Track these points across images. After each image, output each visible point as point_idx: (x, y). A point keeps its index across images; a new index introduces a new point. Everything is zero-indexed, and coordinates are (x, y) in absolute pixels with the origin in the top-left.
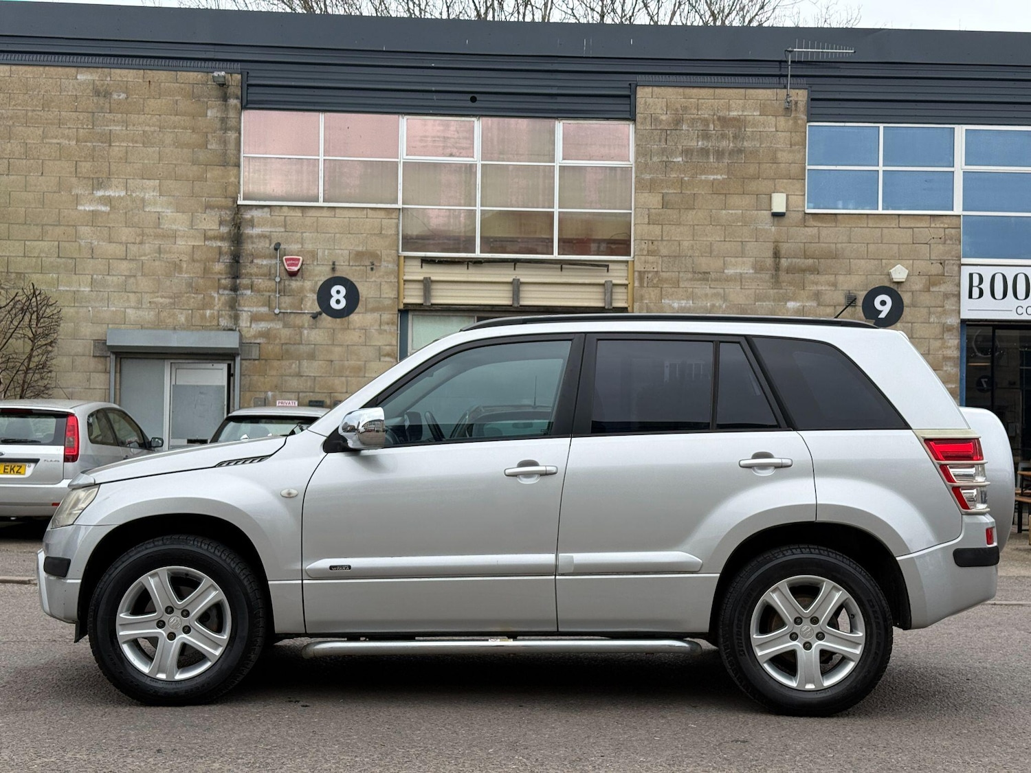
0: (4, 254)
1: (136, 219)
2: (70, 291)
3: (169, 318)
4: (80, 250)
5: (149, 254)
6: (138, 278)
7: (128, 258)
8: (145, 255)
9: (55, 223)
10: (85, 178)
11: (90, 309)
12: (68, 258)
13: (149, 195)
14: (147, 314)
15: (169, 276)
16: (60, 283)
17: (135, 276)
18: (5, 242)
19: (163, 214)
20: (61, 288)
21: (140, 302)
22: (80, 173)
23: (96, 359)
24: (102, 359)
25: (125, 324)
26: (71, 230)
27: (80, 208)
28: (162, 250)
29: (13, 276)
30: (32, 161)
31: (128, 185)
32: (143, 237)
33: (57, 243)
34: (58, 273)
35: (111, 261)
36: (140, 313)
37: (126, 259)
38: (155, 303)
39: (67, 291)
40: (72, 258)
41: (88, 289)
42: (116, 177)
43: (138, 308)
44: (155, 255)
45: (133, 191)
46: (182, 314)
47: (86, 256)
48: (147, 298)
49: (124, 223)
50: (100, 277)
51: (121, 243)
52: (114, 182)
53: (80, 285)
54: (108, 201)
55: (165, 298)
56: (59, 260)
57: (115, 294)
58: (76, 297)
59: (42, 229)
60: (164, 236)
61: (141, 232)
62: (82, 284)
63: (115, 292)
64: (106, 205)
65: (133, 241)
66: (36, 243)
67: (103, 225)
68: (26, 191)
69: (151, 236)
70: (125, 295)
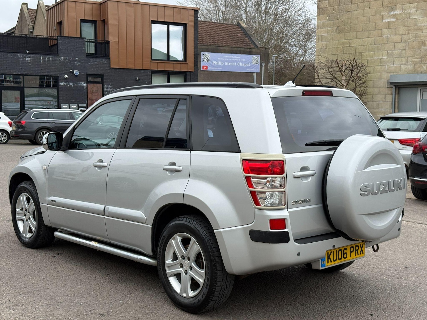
0: (355, 45)
1: (406, 23)
2: (378, 59)
3: (419, 68)
4: (383, 40)
5: (411, 39)
6: (406, 50)
7: (402, 42)
8: (409, 39)
9: (374, 29)
10: (386, 7)
11: (386, 66)
12: (378, 44)
13: (412, 11)
14: (409, 67)
15: (419, 48)
16: (375, 56)
17: (405, 50)
18: (355, 40)
19: (418, 19)
20: (375, 58)
21: (407, 61)
22: (384, 5)
23: (388, 88)
24: (391, 88)
25: (400, 72)
26: (380, 31)
27: (384, 21)
28: (417, 36)
29: (358, 54)
30: (366, 3)
31: (404, 8)
32: (409, 31)
33: (374, 38)
34: (374, 51)
35: (395, 43)
36: (406, 66)
37: (401, 42)
38: (413, 61)
39: (377, 59)
40: (380, 44)
41: (386, 57)
42: (399, 4)
43: (406, 64)
44: (414, 39)
45: (405, 10)
46: (424, 65)
47: (385, 43)
48: (410, 59)
49: (401, 25)
50: (391, 51)
51: (400, 35)
52: (398, 7)
53: (382, 56)
54: (395, 16)
55: (417, 58)
56: (375, 45)
57: (397, 58)
58: (381, 61)
59: (369, 32)
60: (418, 29)
61: (408, 29)
62: (383, 55)
63: (396, 58)
64: (394, 18)
65: (405, 33)
66: (366, 39)
67: (392, 27)
68: (363, 17)
69: (412, 30)
70: (401, 59)
